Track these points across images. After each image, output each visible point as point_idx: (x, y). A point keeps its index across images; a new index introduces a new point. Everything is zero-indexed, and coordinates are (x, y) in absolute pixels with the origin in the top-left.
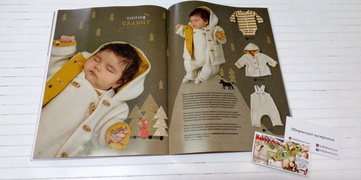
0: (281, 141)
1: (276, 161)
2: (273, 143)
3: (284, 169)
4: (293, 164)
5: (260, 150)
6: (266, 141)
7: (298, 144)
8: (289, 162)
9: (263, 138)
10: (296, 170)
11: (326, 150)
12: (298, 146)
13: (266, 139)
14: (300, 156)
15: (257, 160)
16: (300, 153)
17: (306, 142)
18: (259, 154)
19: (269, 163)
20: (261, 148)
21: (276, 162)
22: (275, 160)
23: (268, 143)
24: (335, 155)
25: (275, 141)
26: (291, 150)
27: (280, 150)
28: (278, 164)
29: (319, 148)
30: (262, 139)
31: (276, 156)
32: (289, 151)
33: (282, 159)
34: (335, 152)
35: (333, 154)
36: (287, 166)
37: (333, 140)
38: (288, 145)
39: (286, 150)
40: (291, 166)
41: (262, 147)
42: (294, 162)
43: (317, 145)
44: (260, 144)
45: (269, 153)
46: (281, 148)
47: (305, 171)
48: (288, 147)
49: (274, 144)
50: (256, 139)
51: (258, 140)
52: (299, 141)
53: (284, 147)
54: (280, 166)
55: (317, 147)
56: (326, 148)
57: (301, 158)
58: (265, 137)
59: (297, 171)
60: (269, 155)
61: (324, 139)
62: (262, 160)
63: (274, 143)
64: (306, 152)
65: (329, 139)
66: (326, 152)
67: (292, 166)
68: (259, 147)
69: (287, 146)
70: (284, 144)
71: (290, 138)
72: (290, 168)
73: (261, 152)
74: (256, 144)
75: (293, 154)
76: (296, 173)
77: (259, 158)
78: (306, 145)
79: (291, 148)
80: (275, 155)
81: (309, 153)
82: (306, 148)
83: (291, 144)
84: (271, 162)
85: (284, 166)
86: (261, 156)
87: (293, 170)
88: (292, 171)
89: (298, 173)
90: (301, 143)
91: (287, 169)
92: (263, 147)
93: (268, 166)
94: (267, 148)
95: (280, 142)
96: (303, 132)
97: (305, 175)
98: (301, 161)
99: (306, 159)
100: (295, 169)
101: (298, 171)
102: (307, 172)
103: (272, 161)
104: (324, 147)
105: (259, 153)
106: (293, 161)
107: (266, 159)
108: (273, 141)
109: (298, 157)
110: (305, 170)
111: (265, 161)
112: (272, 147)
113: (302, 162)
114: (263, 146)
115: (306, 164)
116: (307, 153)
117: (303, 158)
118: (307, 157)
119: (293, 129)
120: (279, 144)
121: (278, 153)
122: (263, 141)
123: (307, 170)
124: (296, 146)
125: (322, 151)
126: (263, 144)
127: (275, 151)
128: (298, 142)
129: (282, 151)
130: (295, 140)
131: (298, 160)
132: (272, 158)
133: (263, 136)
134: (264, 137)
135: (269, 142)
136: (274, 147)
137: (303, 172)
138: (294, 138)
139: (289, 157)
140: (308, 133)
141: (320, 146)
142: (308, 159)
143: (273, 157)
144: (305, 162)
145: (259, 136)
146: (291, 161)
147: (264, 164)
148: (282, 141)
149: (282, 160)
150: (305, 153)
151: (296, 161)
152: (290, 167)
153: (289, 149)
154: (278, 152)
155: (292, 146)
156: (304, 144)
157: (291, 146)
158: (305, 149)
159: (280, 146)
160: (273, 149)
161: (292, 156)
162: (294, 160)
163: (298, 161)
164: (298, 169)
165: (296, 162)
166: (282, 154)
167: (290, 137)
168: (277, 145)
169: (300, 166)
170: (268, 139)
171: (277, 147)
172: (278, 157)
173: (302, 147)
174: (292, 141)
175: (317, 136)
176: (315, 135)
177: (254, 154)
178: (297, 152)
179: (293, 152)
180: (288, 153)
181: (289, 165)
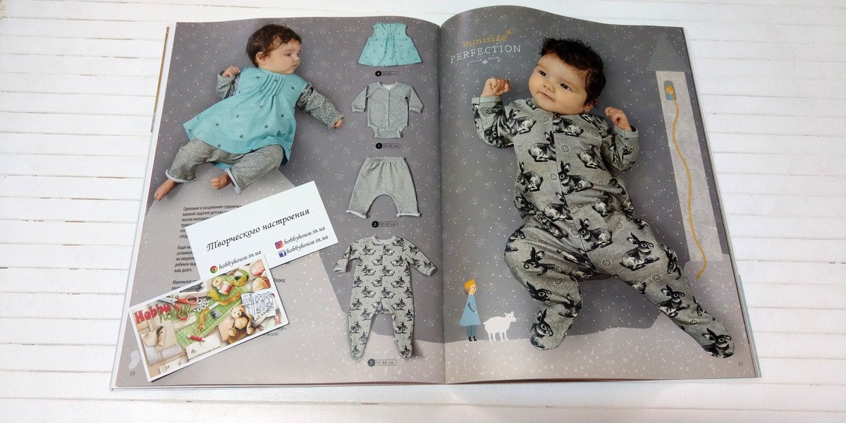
0: (196, 290)
1: (203, 339)
2: (179, 306)
3: (229, 343)
4: (244, 318)
5: (158, 342)
6: (161, 313)
7: (235, 271)
8: (233, 321)
9: (154, 309)
10: (255, 327)
11: (298, 243)
12: (237, 274)
13: (161, 307)
14: (251, 292)
15: (160, 367)
16: (248, 287)
17: (252, 255)
18: (160, 352)
19: (190, 356)
20: (158, 336)
21: (204, 341)
22: (199, 340)
23: (169, 314)
24: (324, 239)
25: (183, 298)
26: (225, 293)
27: (202, 310)
28: (212, 342)
29: (285, 247)
30: (152, 313)
31: (199, 327)
32: (223, 299)
33: (213, 326)
34: (320, 235)
35: (319, 240)
36: (232, 333)
37: (307, 212)
38: (214, 288)
39: (215, 301)
40: (240, 328)
41: (159, 331)
42: (243, 315)
43: (278, 245)
44: (152, 329)
45: (180, 333)
46: (202, 303)
47: (274, 317)
48: (218, 290)
49: (183, 307)
50: (138, 322)
51: (144, 323)
52: (235, 262)
53: (209, 298)
54: (217, 343)
55: (280, 250)
56: (300, 237)
57: (254, 295)
58: (157, 305)
59: (257, 330)
60: (182, 338)
61: (287, 222)
62: (172, 359)
63: (183, 303)
64: (260, 274)
65: (297, 216)
66: (302, 246)
67: (244, 326)
68: (153, 335)
69: (214, 291)
70: (203, 292)
72: (241, 332)
73: (161, 343)
74: (143, 336)
75: (234, 299)
76: (258, 333)
77: (162, 361)
78: (252, 260)
79: (223, 291)
80: (196, 328)
81: (267, 274)
82: (257, 266)
83: (220, 280)
84: (193, 351)
85: (225, 337)
86: (166, 353)
87: (249, 331)
88: (248, 335)
90: (240, 265)
91: (234, 339)
92: (162, 330)
93: (191, 362)
94: (170, 325)
95: (194, 293)
96: (236, 239)
97: (279, 323)
98: (257, 302)
99: (266, 291)
100: (252, 326)
101: (259, 327)
102: (280, 317)
103: (195, 344)
104: (294, 239)
105: (158, 348)
106: (241, 314)
107: (180, 350)
108: (179, 302)
109: (249, 297)
110: (275, 314)
111: (178, 356)
112: (182, 316)
113: (260, 302)
114: (162, 327)
115: (271, 301)
116: (262, 275)
117: (260, 292)
118: (267, 284)
119: (211, 246)
120: (195, 299)
121: (202, 319)
122: (157, 317)
123: (278, 311)
124: (233, 278)
125: (293, 249)
126: (159, 324)
127: (192, 319)
128: (235, 266)
129: (207, 308)
130: (226, 265)
131: (250, 303)
132: (194, 339)
133: (150, 308)
134: (154, 307)
135: (170, 310)
136: (186, 314)
138: (223, 264)
139: (229, 311)
140: (247, 234)
141: (286, 242)
142: (269, 286)
143: (193, 334)
144: (267, 297)
145: (141, 312)
146: (235, 316)
147: (180, 364)
148: (199, 287)
149: (216, 328)
150: (258, 279)
151: (247, 309)
152: (240, 330)
153: (220, 294)
154: (199, 319)
155: (225, 282)
157: (221, 284)
158: (255, 271)
159: (199, 301)
160: (185, 319)
161: (234, 303)
162: (242, 309)
163: (250, 306)
164: (257, 322)
165: (247, 313)
166: (209, 315)
167: (211, 269)
168: (191, 302)
169: (260, 314)
170: (164, 306)
171: (192, 308)
172: (204, 327)
173: (248, 271)
174: (220, 272)
175: (271, 225)
176: (265, 227)
177: (146, 358)
178: (241, 290)
179: (232, 295)
180: (223, 304)
181: (236, 328)
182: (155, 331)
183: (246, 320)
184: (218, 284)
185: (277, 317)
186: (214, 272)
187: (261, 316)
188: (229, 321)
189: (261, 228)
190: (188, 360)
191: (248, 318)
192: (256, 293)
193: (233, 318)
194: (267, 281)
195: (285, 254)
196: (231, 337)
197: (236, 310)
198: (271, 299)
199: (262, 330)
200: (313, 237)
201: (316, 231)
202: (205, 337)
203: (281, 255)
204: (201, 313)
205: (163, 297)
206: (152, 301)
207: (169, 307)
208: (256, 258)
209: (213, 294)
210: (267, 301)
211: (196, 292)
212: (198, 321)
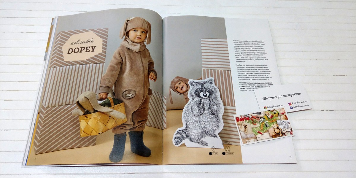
1: (263, 134)
2: (253, 119)
3: (273, 138)
5: (245, 131)
6: (246, 120)
7: (274, 110)
10: (283, 134)
11: (298, 105)
12: (275, 112)
14: (280, 120)
15: (247, 141)
16: (279, 117)
18: (246, 135)
19: (258, 139)
20: (245, 128)
22: (261, 134)
23: (249, 121)
24: (307, 106)
25: (254, 116)
26: (270, 118)
27: (262, 123)
28: (266, 135)
29: (292, 106)
30: (242, 119)
32: (270, 120)
34: (306, 104)
35: (305, 106)
36: (274, 134)
37: (300, 94)
39: (266, 120)
40: (277, 133)
41: (245, 126)
42: (278, 128)
43: (290, 104)
45: (254, 129)
46: (261, 120)
47: (290, 131)
48: (267, 116)
49: (254, 119)
50: (237, 121)
51: (240, 122)
52: (273, 107)
53: (264, 118)
54: (269, 136)
55: (290, 106)
56: (298, 103)
57: (281, 121)
58: (244, 117)
59: (284, 135)
60: (255, 132)
61: (292, 96)
62: (251, 138)
64: (283, 114)
65: (296, 94)
66: (299, 107)
68: (243, 127)
70: (262, 115)
71: (265, 108)
72: (277, 135)
73: (246, 131)
74: (239, 127)
75: (274, 121)
76: (284, 136)
77: (247, 138)
78: (280, 107)
79: (269, 117)
80: (259, 129)
81: (286, 114)
82: (282, 110)
83: (268, 112)
85: (271, 135)
86: (249, 136)
87: (281, 135)
88: (280, 136)
89: (286, 136)
90: (276, 108)
91: (275, 136)
93: (258, 141)
94: (250, 126)
95: (258, 115)
96: (273, 98)
97: (292, 134)
99: (286, 121)
100: (281, 133)
101: (284, 134)
102: (292, 132)
103: (260, 135)
104: (296, 103)
105: (245, 133)
106: (277, 127)
107: (254, 136)
108: (252, 117)
110: (290, 130)
111: (253, 138)
112: (254, 123)
113: (284, 124)
114: (246, 126)
115: (288, 125)
117: (283, 120)
118: (286, 118)
119: (264, 99)
120: (259, 118)
121: (262, 126)
122: (244, 121)
123: (291, 130)
124: (273, 113)
126: (245, 124)
127: (258, 125)
128: (273, 109)
129: (264, 122)
130: (270, 107)
131: (280, 124)
132: (259, 132)
133: (242, 117)
134: (243, 117)
136: (255, 122)
137: (289, 133)
138: (269, 106)
139: (272, 125)
140: (277, 97)
141: (292, 104)
142: (287, 119)
144: (287, 123)
145: (238, 118)
146: (275, 127)
147: (254, 141)
148: (260, 113)
149: (268, 131)
150: (283, 115)
153: (268, 118)
155: (270, 114)
156: (278, 107)
157: (269, 114)
158: (282, 112)
160: (255, 124)
161: (274, 123)
162: (277, 125)
164: (284, 132)
165: (279, 127)
166: (264, 125)
168: (257, 118)
169: (284, 129)
170: (247, 117)
171: (258, 121)
172: (263, 129)
173: (279, 112)
174: (268, 109)
175: (286, 96)
176: (284, 96)
177: (241, 136)
178: (276, 118)
179: (273, 119)
180: (270, 122)
181: (275, 132)
182: (244, 126)
183: (279, 130)
188: (272, 129)
189: (283, 96)
190: (257, 141)
193: (274, 128)
194: (286, 117)
195: (293, 108)
197: (275, 126)
199: (286, 135)
200: (303, 104)
201: (304, 102)
202: (264, 133)
204: (261, 123)
205: (246, 114)
206: (242, 115)
207: (249, 118)
208: (282, 107)
209: (265, 117)
212: (260, 126)
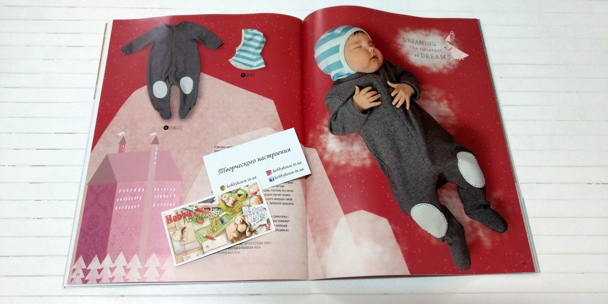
0: (210, 202)
1: (215, 238)
2: (198, 213)
3: (233, 242)
4: (244, 224)
5: (182, 238)
6: (185, 217)
7: (238, 190)
8: (236, 226)
9: (180, 215)
10: (252, 232)
11: (283, 172)
12: (240, 192)
13: (185, 213)
14: (249, 206)
15: (184, 257)
16: (247, 202)
17: (250, 179)
18: (184, 245)
19: (205, 249)
20: (182, 234)
21: (215, 240)
22: (212, 239)
23: (190, 218)
24: (301, 170)
25: (200, 207)
26: (231, 206)
27: (214, 217)
28: (221, 242)
29: (273, 175)
30: (178, 217)
31: (212, 230)
32: (229, 210)
33: (222, 229)
34: (298, 167)
35: (297, 171)
36: (235, 235)
37: (289, 150)
38: (223, 201)
39: (223, 211)
40: (242, 232)
41: (183, 230)
42: (244, 222)
43: (269, 173)
44: (178, 228)
45: (198, 232)
46: (214, 212)
47: (265, 225)
48: (225, 203)
49: (200, 214)
50: (168, 223)
51: (172, 224)
52: (238, 183)
53: (219, 209)
54: (225, 241)
55: (269, 176)
56: (284, 168)
57: (251, 208)
58: (182, 212)
59: (253, 234)
60: (199, 236)
61: (275, 157)
62: (192, 251)
63: (201, 211)
64: (256, 193)
65: (282, 152)
66: (285, 175)
67: (244, 230)
68: (179, 233)
69: (223, 203)
70: (215, 204)
72: (242, 235)
73: (184, 239)
74: (171, 233)
75: (237, 210)
76: (254, 236)
77: (185, 252)
78: (250, 183)
79: (229, 204)
80: (210, 230)
81: (261, 193)
82: (254, 187)
83: (227, 195)
84: (207, 246)
85: (230, 238)
86: (188, 247)
87: (248, 234)
88: (247, 237)
90: (242, 186)
91: (237, 239)
92: (185, 230)
93: (206, 254)
94: (191, 227)
95: (208, 205)
96: (239, 167)
97: (270, 230)
99: (259, 206)
101: (255, 231)
102: (270, 225)
103: (209, 242)
104: (280, 169)
105: (182, 243)
107: (198, 245)
108: (198, 210)
109: (248, 209)
110: (266, 223)
111: (197, 249)
112: (200, 220)
113: (255, 213)
114: (185, 228)
115: (263, 213)
117: (255, 206)
118: (260, 201)
119: (221, 171)
120: (209, 209)
121: (214, 223)
122: (182, 220)
123: (268, 221)
124: (236, 195)
125: (279, 177)
126: (183, 225)
127: (207, 223)
128: (238, 187)
129: (218, 216)
130: (232, 185)
131: (248, 213)
132: (208, 237)
133: (177, 213)
134: (180, 213)
135: (191, 215)
136: (202, 219)
137: (264, 228)
138: (229, 184)
139: (234, 219)
140: (246, 164)
141: (274, 171)
142: (262, 202)
143: (207, 234)
144: (260, 210)
145: (170, 216)
146: (238, 222)
147: (198, 255)
148: (212, 200)
149: (224, 231)
150: (254, 197)
151: (246, 218)
153: (227, 206)
155: (230, 198)
156: (246, 184)
157: (228, 199)
158: (252, 190)
159: (212, 210)
160: (202, 223)
161: (237, 213)
162: (243, 218)
163: (249, 216)
164: (254, 228)
165: (246, 221)
166: (219, 221)
167: (221, 187)
168: (207, 211)
169: (255, 222)
170: (187, 212)
171: (207, 215)
172: (215, 229)
173: (247, 191)
174: (227, 190)
175: (263, 159)
176: (259, 160)
177: (174, 249)
178: (242, 204)
179: (236, 206)
180: (229, 213)
182: (180, 230)
183: (245, 226)
184: (226, 198)
185: (268, 225)
186: (222, 190)
187: (256, 224)
188: (233, 226)
189: (257, 160)
190: (204, 253)
191: (247, 225)
192: (253, 207)
193: (236, 224)
194: (261, 199)
195: (273, 179)
196: (235, 238)
197: (238, 219)
198: (263, 212)
199: (257, 234)
200: (293, 169)
201: (295, 164)
202: (217, 236)
203: (271, 180)
205: (186, 206)
206: (179, 209)
207: (190, 213)
208: (253, 181)
209: (222, 206)
210: (260, 213)
211: (209, 204)
212: (211, 225)
